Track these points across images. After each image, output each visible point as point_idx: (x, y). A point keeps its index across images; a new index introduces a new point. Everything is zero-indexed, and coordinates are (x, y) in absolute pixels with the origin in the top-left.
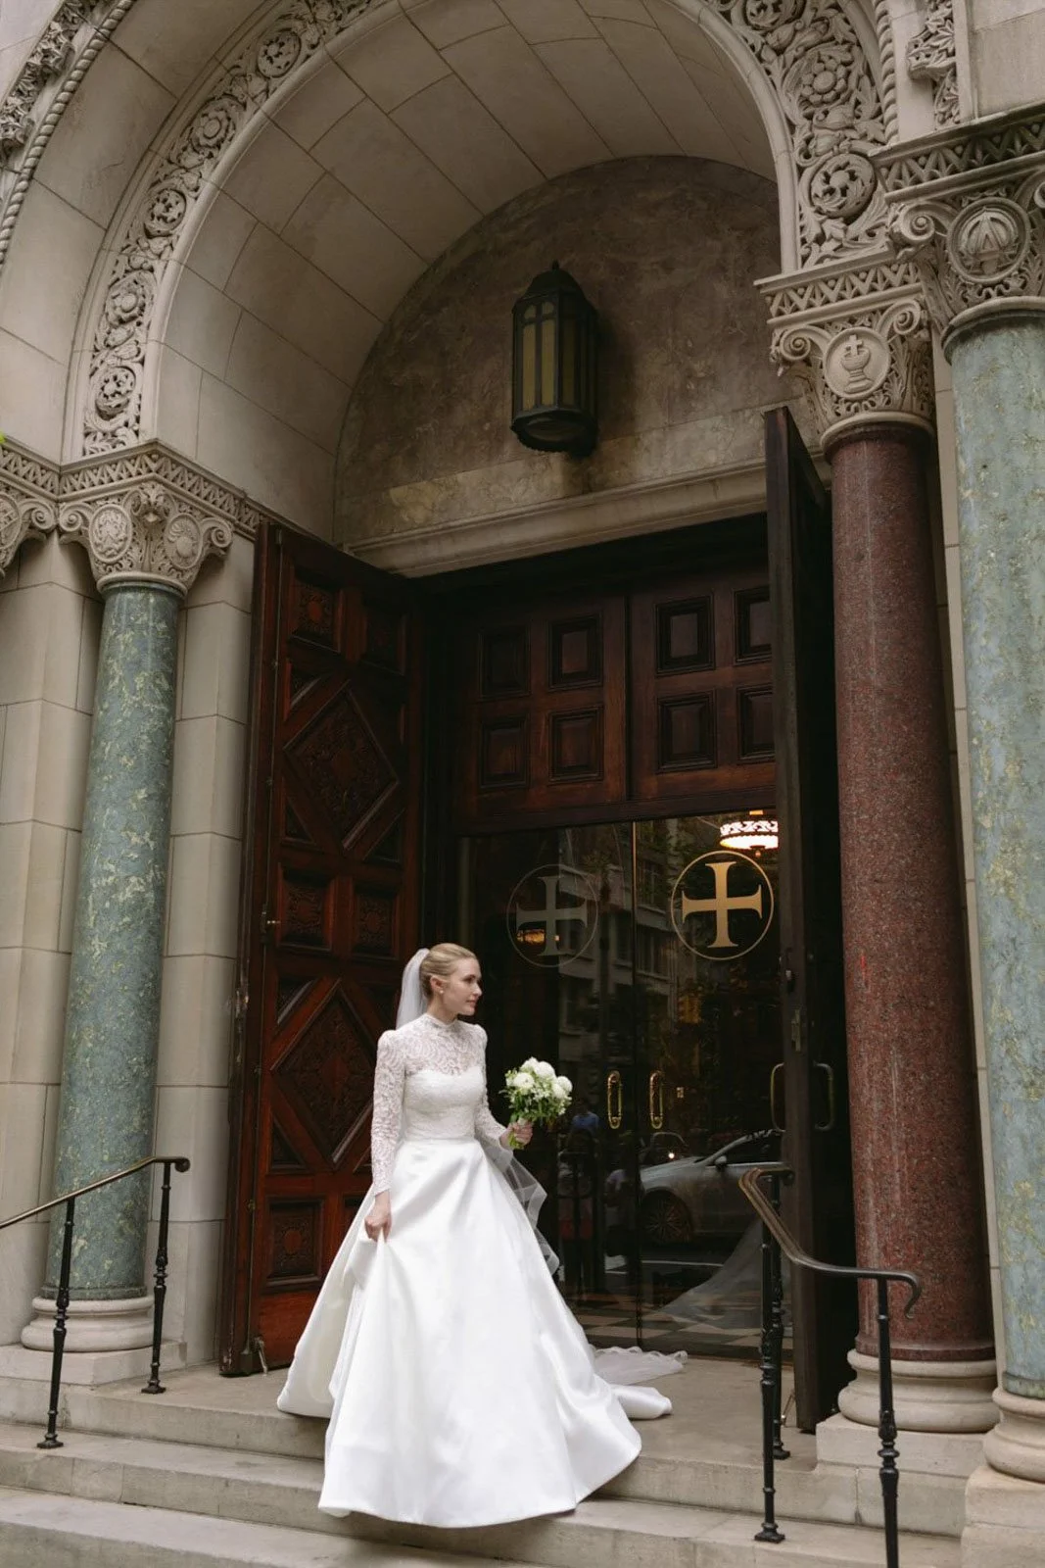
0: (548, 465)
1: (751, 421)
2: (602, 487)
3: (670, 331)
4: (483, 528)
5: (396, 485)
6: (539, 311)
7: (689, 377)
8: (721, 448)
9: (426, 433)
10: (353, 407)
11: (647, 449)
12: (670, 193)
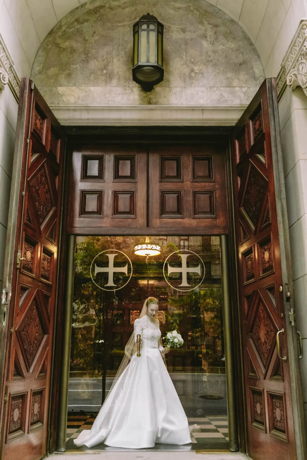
0: (132, 91)
1: (217, 92)
2: (156, 103)
3: (184, 53)
4: (103, 110)
5: (61, 86)
6: (148, 27)
7: (192, 71)
8: (205, 99)
9: (76, 68)
10: (40, 51)
11: (175, 94)
12: (184, 6)
